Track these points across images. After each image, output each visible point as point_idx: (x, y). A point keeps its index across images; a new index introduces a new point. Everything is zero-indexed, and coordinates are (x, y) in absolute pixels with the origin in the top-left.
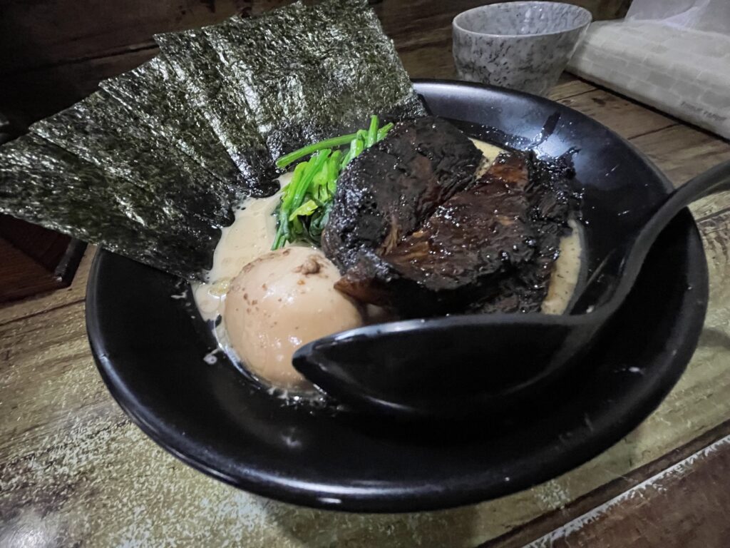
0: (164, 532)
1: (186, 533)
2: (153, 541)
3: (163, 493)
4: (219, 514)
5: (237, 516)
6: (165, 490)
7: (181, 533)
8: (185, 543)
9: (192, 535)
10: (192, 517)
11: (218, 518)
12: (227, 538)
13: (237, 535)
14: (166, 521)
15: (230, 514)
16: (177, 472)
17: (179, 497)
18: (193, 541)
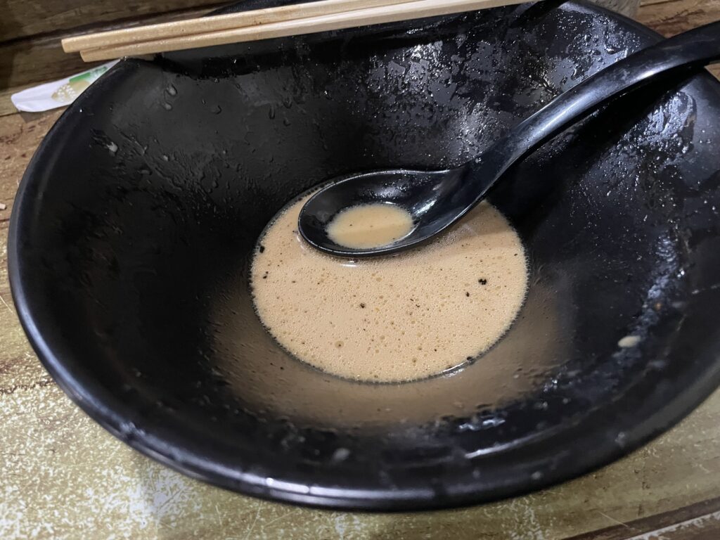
0: (40, 516)
1: (65, 520)
2: (27, 523)
3: (40, 475)
4: (106, 507)
5: (128, 511)
6: (43, 474)
7: (60, 520)
8: (63, 530)
9: (71, 523)
10: (73, 505)
11: (104, 511)
12: (113, 532)
13: (126, 530)
14: (43, 505)
15: (120, 508)
16: (58, 456)
17: (58, 482)
18: (72, 529)
